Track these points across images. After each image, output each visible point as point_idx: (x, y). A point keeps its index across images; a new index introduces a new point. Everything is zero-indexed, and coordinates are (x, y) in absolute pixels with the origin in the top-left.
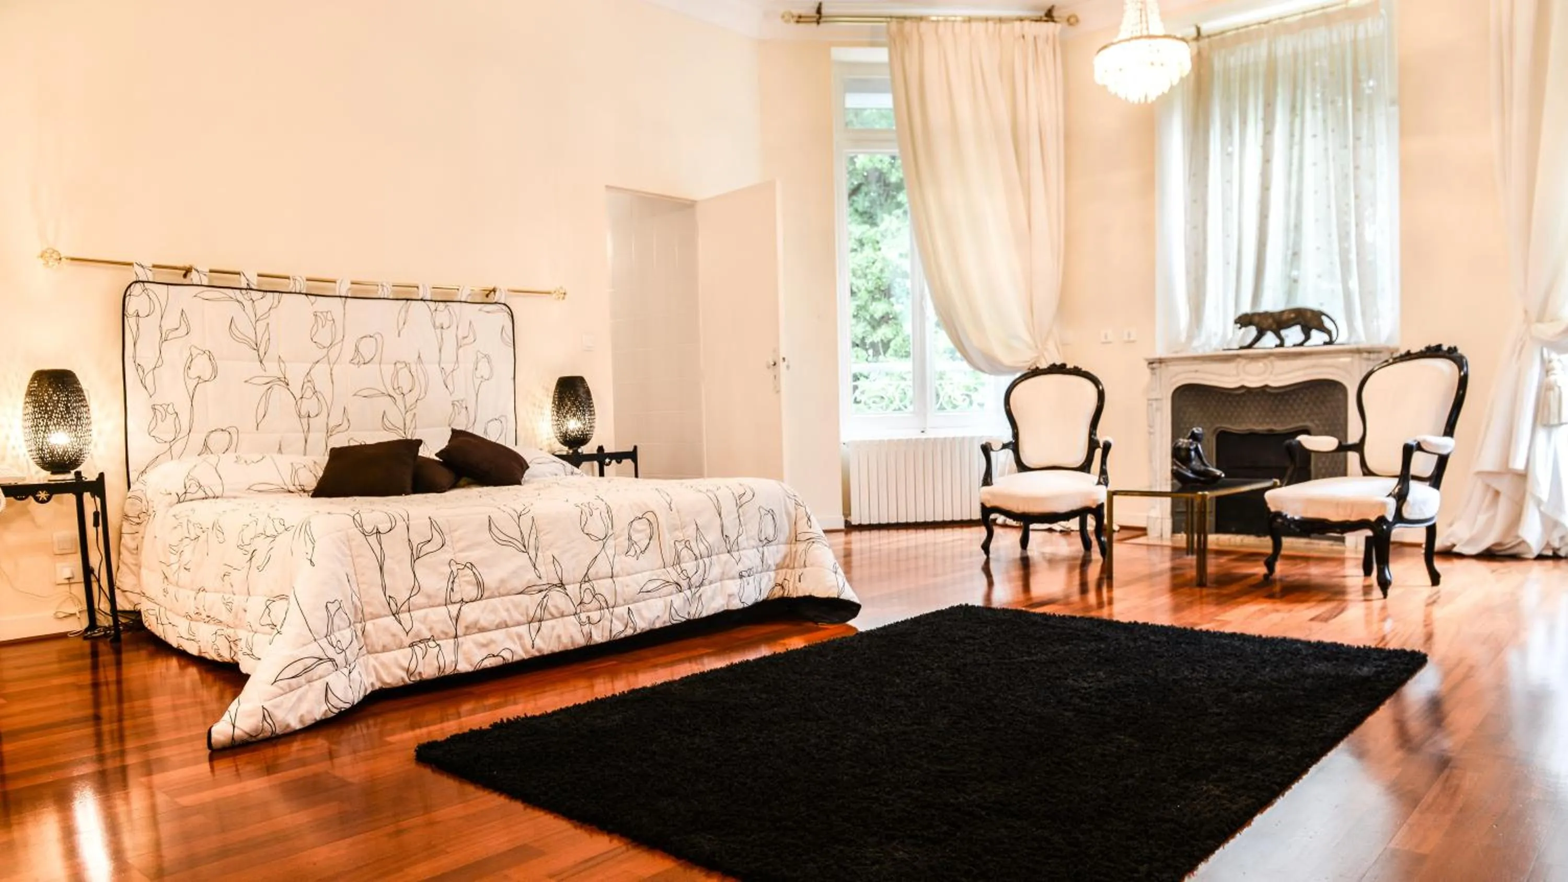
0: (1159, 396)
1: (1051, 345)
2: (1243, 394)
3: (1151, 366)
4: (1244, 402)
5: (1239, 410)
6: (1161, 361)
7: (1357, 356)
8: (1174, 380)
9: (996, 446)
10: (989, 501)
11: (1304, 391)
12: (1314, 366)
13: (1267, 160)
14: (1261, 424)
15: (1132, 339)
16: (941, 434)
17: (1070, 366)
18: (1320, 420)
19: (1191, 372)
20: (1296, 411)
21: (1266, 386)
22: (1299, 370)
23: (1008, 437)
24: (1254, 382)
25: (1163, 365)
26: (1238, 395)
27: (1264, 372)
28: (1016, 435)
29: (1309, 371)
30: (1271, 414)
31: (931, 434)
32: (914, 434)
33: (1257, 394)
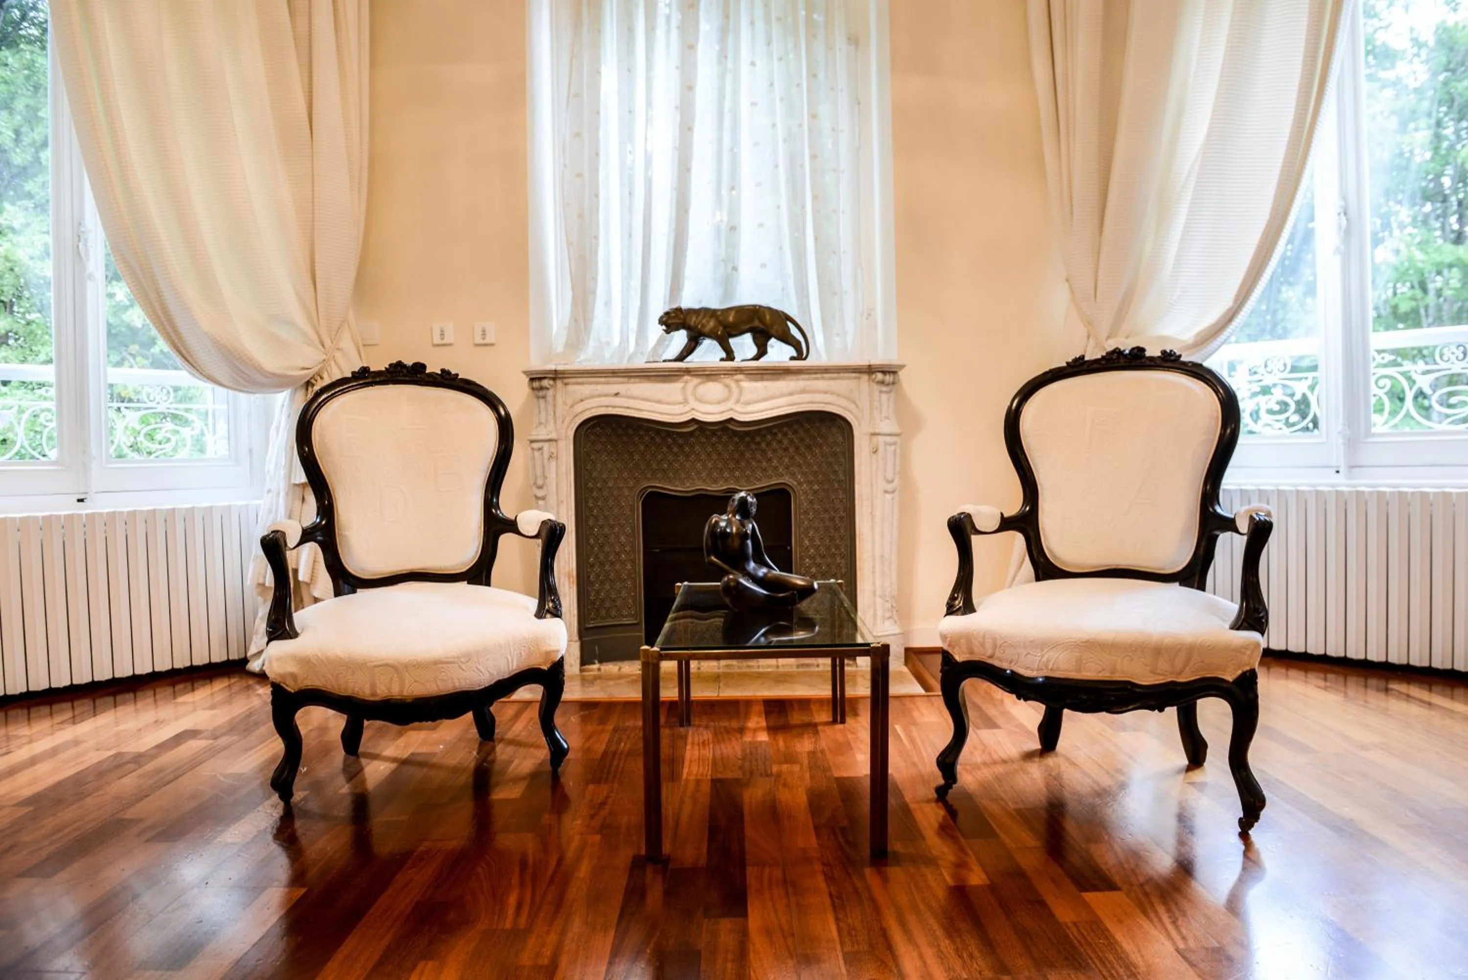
0: (553, 436)
1: (347, 343)
2: (691, 434)
3: (536, 384)
4: (692, 446)
5: (682, 458)
6: (556, 376)
7: (865, 377)
8: (579, 408)
9: (293, 537)
10: (294, 676)
11: (785, 429)
12: (803, 391)
13: (688, 88)
14: (715, 481)
15: (487, 341)
16: (124, 504)
17: (433, 368)
18: (804, 474)
19: (606, 395)
20: (769, 460)
21: (731, 420)
22: (782, 395)
23: (310, 515)
24: (711, 413)
25: (559, 383)
26: (681, 435)
27: (726, 400)
28: (326, 508)
29: (796, 398)
30: (732, 465)
31: (100, 505)
32: (65, 507)
33: (714, 433)
